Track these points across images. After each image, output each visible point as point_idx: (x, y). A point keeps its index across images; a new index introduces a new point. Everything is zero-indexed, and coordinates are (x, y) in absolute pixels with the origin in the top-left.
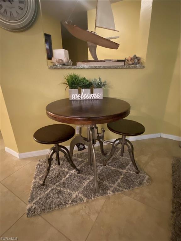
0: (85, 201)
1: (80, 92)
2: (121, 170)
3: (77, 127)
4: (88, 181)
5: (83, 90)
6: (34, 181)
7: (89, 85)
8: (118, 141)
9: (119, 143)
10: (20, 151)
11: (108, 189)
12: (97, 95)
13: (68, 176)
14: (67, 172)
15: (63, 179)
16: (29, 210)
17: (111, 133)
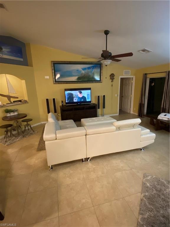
1: (10, 114)
5: (11, 113)
7: (13, 111)
11: (26, 136)
12: (16, 113)
16: (6, 145)
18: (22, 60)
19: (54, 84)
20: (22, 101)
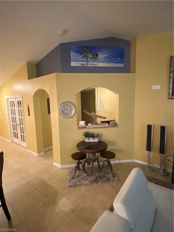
0: (90, 184)
1: (89, 139)
2: (106, 175)
3: (87, 154)
4: (91, 178)
5: (90, 138)
6: (69, 177)
7: (93, 136)
8: (105, 161)
9: (105, 162)
10: (62, 164)
11: (99, 181)
12: (96, 140)
13: (83, 176)
14: (83, 175)
15: (81, 177)
16: (69, 185)
17: (102, 158)
18: (122, 65)
19: (170, 98)
20: (111, 122)
